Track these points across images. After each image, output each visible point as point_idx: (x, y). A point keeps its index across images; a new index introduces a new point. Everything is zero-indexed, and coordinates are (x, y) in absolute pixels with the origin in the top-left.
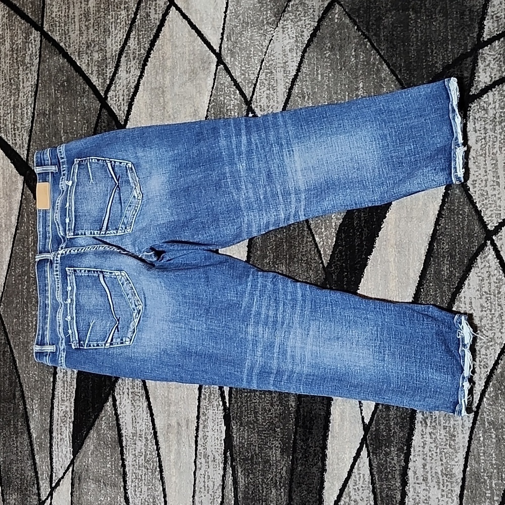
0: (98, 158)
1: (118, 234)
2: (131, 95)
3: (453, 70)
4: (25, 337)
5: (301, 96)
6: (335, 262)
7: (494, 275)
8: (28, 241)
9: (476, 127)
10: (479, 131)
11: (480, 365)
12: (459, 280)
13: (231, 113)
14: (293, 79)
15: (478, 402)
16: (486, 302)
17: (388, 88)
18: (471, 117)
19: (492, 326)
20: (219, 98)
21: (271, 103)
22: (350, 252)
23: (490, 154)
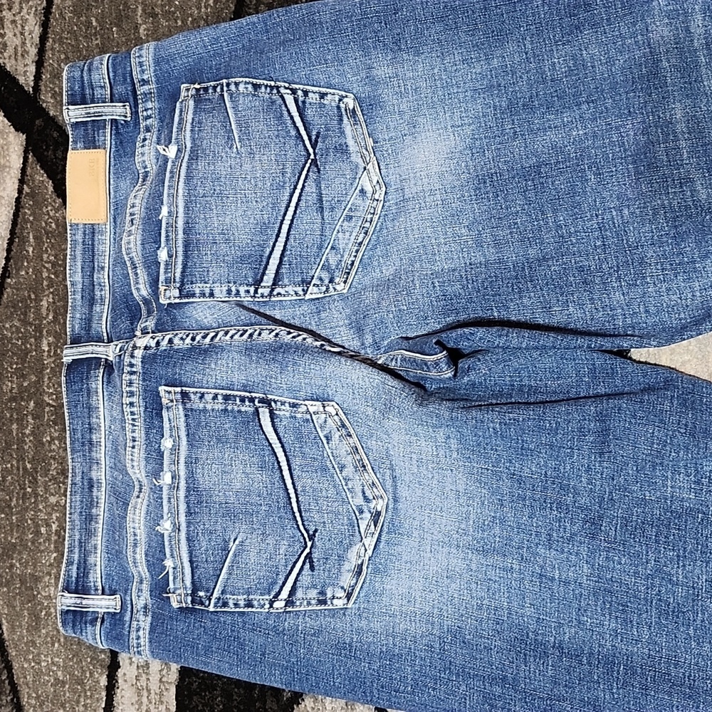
0: (255, 81)
1: (308, 297)
4: (27, 562)
8: (38, 308)
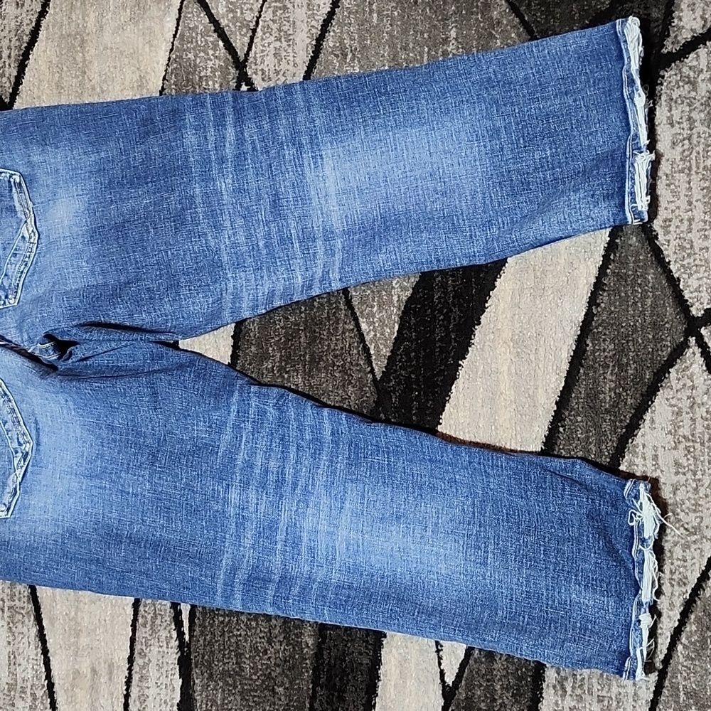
2: (23, 47)
3: (630, 5)
5: (338, 53)
6: (396, 371)
7: (703, 404)
9: (673, 115)
10: (679, 123)
11: (672, 579)
12: (633, 411)
13: (207, 84)
14: (324, 21)
15: (666, 652)
16: (686, 455)
17: (504, 39)
18: (663, 98)
19: (696, 504)
20: (187, 55)
21: (284, 66)
22: (424, 350)
23: (698, 168)
